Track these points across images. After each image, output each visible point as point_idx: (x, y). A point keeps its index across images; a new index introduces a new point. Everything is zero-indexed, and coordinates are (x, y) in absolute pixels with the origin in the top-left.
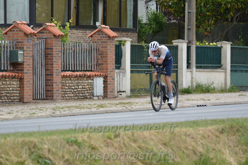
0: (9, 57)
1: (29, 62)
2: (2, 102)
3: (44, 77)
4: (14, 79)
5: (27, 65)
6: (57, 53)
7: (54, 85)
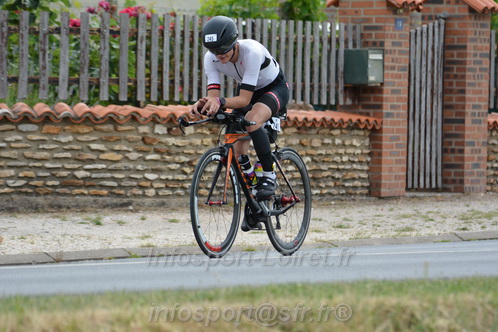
0: (341, 69)
1: (399, 85)
2: (321, 195)
3: (438, 127)
4: (356, 132)
5: (393, 92)
6: (478, 58)
7: (467, 149)
